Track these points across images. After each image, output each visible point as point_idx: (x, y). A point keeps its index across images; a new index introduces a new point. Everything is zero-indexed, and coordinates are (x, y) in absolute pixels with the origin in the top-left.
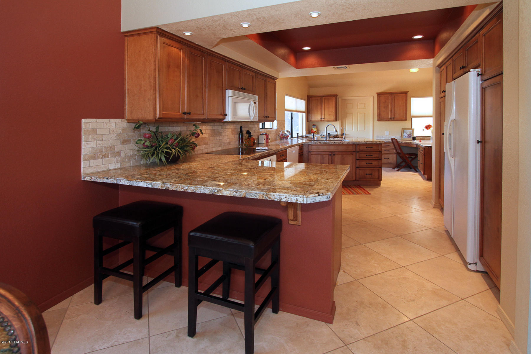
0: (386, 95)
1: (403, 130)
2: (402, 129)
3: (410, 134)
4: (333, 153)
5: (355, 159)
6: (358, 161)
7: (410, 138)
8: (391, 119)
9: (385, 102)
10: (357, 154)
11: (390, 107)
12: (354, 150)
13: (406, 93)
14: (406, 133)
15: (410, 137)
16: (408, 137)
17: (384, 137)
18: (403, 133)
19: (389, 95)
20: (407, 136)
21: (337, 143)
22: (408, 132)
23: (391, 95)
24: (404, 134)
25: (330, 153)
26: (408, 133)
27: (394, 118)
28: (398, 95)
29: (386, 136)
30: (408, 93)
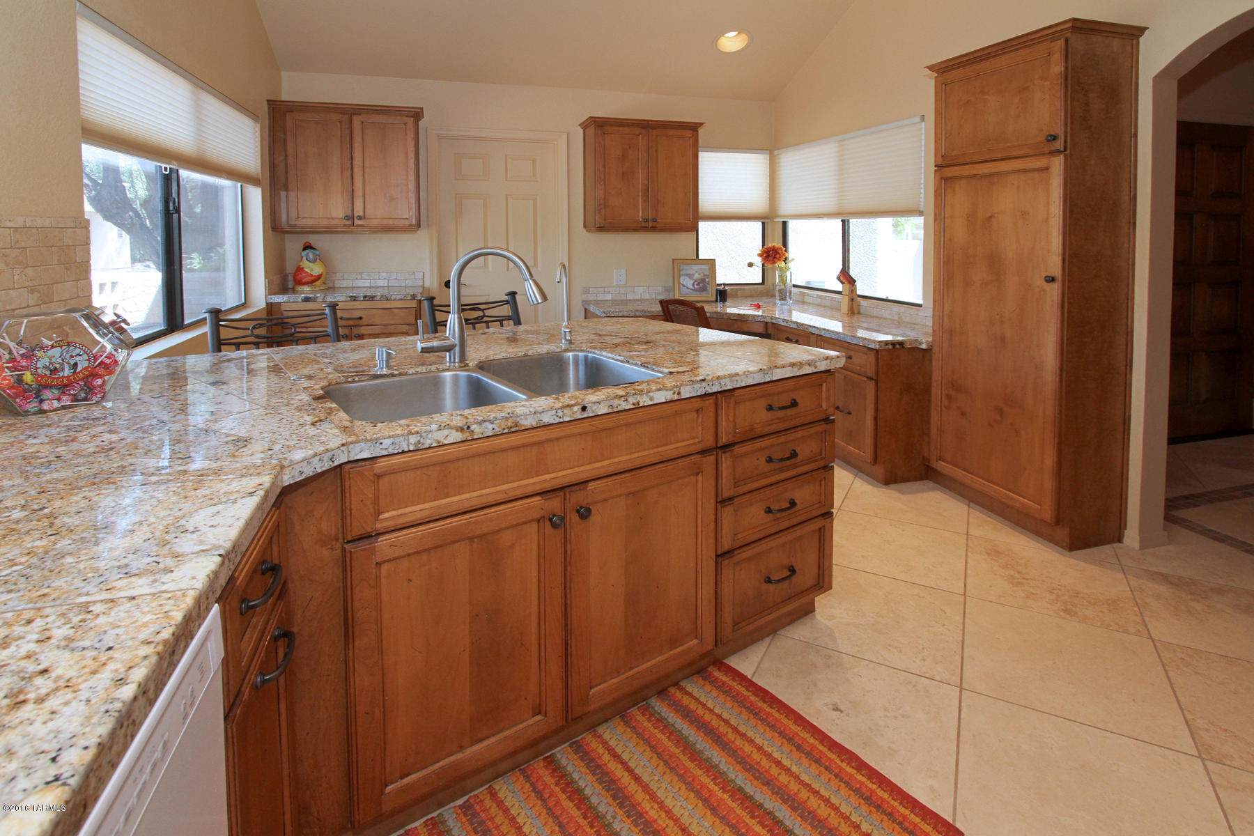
0: (627, 130)
1: (678, 265)
2: (673, 260)
3: (703, 280)
4: (578, 498)
5: (713, 501)
6: (727, 513)
7: (704, 294)
8: (646, 224)
9: (624, 157)
10: (726, 461)
11: (641, 177)
12: (710, 442)
13: (694, 128)
14: (690, 276)
15: (704, 289)
16: (695, 290)
17: (609, 293)
18: (680, 276)
19: (637, 131)
20: (693, 285)
21: (603, 410)
22: (697, 272)
23: (643, 131)
24: (682, 278)
25: (555, 504)
26: (696, 276)
27: (655, 220)
28: (671, 132)
29: (619, 286)
30: (701, 131)
